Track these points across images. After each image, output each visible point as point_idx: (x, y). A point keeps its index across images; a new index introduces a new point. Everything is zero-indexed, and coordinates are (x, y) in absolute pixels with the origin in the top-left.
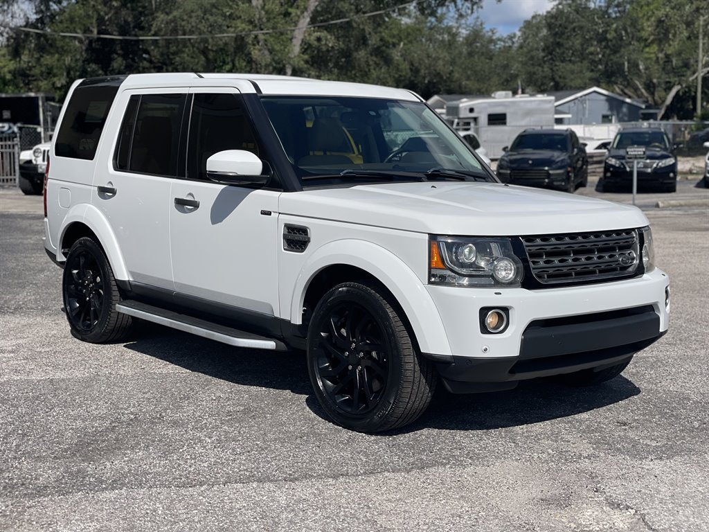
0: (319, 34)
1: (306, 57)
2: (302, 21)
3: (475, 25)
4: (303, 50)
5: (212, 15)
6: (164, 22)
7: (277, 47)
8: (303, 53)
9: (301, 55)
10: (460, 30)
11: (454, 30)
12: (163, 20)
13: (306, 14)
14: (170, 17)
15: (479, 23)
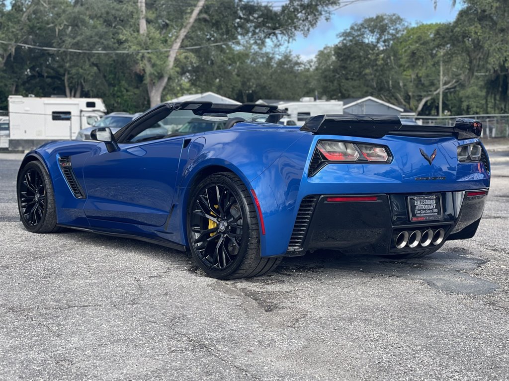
0: (186, 54)
1: (178, 69)
2: (175, 45)
3: (285, 52)
4: (176, 65)
5: (105, 40)
6: (71, 44)
7: (158, 62)
8: (176, 67)
9: (175, 68)
10: (275, 56)
11: (271, 56)
12: (70, 43)
13: (178, 40)
14: (75, 41)
15: (288, 51)
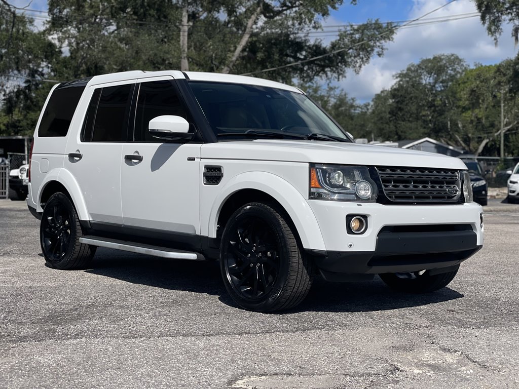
3: (340, 95)
10: (330, 98)
11: (326, 99)
15: (343, 94)
